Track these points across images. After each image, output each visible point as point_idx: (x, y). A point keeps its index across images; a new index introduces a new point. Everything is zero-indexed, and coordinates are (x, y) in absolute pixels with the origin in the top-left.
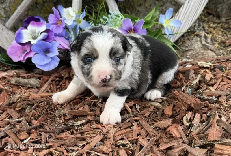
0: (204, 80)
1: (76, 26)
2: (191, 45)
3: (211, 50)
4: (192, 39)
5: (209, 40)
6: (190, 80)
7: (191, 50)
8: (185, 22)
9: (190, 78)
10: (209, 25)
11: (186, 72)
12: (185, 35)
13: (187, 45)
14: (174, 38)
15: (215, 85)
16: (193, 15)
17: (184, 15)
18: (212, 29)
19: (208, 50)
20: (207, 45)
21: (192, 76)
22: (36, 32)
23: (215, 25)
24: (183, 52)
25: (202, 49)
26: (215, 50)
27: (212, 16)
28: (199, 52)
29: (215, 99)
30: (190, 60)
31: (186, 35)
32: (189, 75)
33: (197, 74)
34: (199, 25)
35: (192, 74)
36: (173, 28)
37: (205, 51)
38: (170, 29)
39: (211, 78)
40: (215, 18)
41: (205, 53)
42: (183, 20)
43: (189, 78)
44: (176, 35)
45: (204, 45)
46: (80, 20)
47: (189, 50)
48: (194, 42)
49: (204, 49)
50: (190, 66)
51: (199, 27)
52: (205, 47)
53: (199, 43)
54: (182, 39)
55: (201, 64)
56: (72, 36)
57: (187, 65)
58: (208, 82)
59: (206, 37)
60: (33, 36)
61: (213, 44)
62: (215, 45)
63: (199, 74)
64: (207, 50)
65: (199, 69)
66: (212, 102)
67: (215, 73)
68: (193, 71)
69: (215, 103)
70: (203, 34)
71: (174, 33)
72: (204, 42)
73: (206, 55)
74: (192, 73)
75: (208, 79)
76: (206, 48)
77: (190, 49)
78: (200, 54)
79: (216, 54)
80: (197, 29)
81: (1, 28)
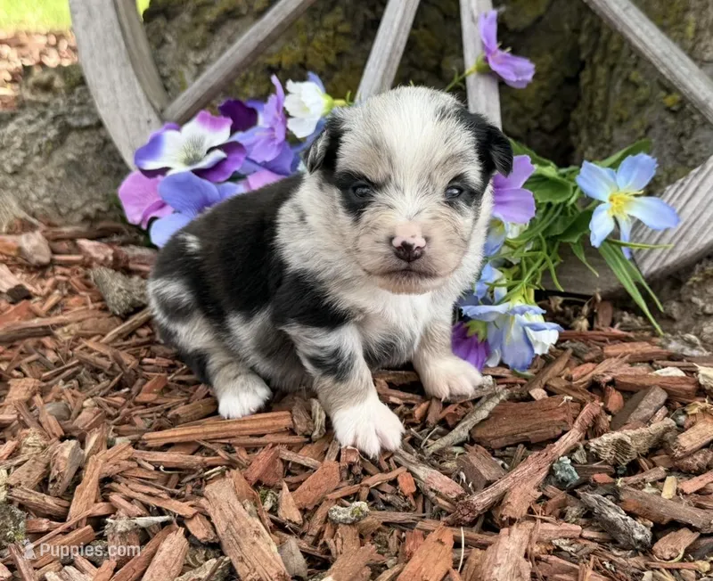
0: (671, 443)
6: (626, 424)
9: (633, 417)
11: (638, 392)
29: (640, 537)
33: (678, 412)
35: (650, 406)
43: (628, 417)
66: (622, 543)
68: (663, 397)
69: (636, 550)
74: (655, 401)
81: (147, 118)
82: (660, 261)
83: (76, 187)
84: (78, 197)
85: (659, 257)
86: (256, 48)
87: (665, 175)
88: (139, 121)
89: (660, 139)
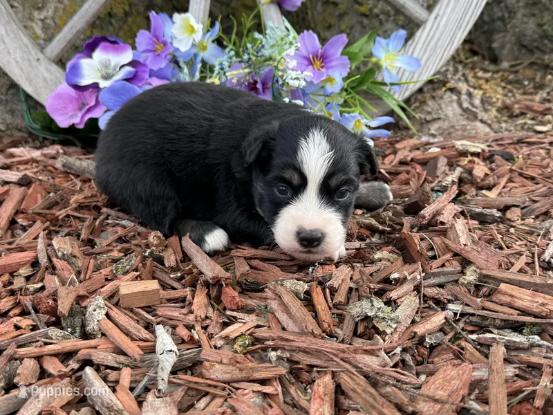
0: (469, 178)
1: (195, 55)
2: (437, 110)
3: (482, 121)
4: (441, 98)
5: (477, 102)
6: (438, 177)
7: (439, 119)
8: (428, 59)
9: (439, 173)
10: (475, 73)
11: (428, 162)
12: (426, 89)
13: (429, 110)
14: (402, 93)
15: (496, 187)
16: (445, 46)
17: (426, 43)
18: (482, 82)
19: (476, 121)
20: (474, 109)
21: (443, 168)
22: (109, 65)
23: (488, 75)
24: (422, 124)
25: (462, 118)
26: (489, 122)
27: (480, 57)
28: (456, 124)
29: (498, 214)
30: (436, 140)
31: (428, 89)
32: (436, 168)
33: (455, 166)
34: (456, 70)
35: (442, 166)
36: (402, 71)
37: (470, 123)
38: (394, 72)
39: (486, 175)
40: (487, 63)
41: (468, 127)
42: (423, 55)
43: (435, 173)
44: (408, 86)
45: (466, 110)
46: (205, 44)
47: (434, 120)
48: (444, 102)
49: (468, 119)
50: (438, 150)
51: (454, 75)
52: (470, 114)
53: (455, 105)
54: (420, 97)
55: (462, 145)
56: (185, 77)
57: (430, 148)
58: (479, 180)
59: (470, 95)
60: (104, 74)
61: (486, 110)
62: (490, 113)
63: (458, 165)
64: (472, 121)
65: (458, 155)
66: (489, 221)
67: (493, 166)
68: (445, 160)
69: (498, 222)
70: (463, 87)
71: (403, 81)
72: (466, 105)
73: (470, 131)
74: (444, 162)
75: (479, 175)
76: (471, 117)
77: (435, 117)
78: (457, 127)
79: (492, 129)
80: (452, 78)
81: (36, 58)
88: (29, 61)
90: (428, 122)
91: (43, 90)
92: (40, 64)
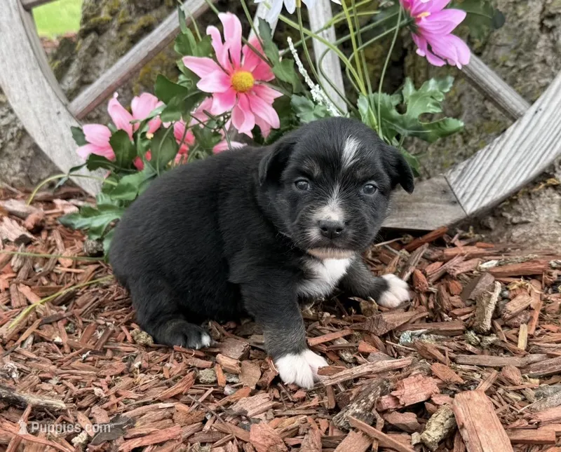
2: (530, 211)
4: (539, 195)
24: (507, 225)
28: (546, 233)
47: (521, 223)
48: (541, 202)
53: (555, 208)
57: (489, 260)
75: (512, 309)
77: (524, 219)
78: (546, 237)
81: (57, 110)
82: (478, 203)
83: (42, 163)
84: (44, 170)
85: (478, 200)
86: (147, 57)
87: (475, 129)
88: (49, 113)
89: (470, 103)
90: (515, 224)
91: (58, 147)
92: (60, 119)
